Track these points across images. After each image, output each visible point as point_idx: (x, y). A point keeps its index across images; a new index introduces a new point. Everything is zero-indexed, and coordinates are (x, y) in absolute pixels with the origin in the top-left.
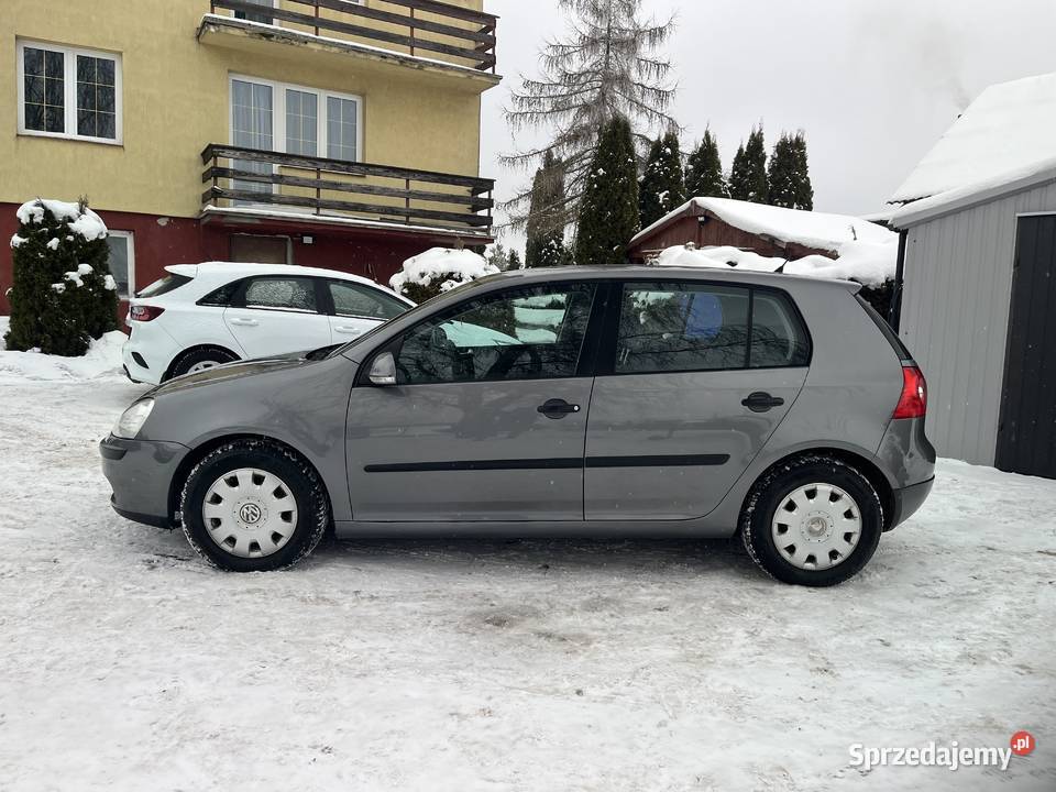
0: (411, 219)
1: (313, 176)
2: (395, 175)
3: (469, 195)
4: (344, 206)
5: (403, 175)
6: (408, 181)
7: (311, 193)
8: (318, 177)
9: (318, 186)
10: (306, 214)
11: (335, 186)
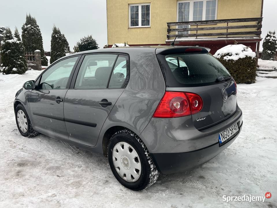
0: (228, 36)
1: (196, 27)
2: (223, 22)
3: (257, 24)
4: (205, 35)
5: (226, 22)
6: (228, 23)
7: (195, 32)
8: (197, 27)
9: (197, 30)
10: (193, 39)
11: (202, 29)
